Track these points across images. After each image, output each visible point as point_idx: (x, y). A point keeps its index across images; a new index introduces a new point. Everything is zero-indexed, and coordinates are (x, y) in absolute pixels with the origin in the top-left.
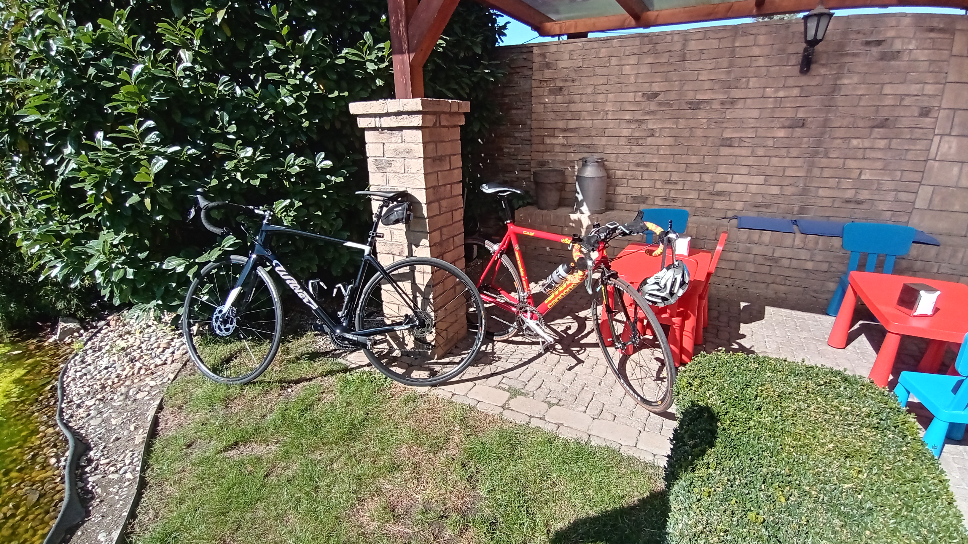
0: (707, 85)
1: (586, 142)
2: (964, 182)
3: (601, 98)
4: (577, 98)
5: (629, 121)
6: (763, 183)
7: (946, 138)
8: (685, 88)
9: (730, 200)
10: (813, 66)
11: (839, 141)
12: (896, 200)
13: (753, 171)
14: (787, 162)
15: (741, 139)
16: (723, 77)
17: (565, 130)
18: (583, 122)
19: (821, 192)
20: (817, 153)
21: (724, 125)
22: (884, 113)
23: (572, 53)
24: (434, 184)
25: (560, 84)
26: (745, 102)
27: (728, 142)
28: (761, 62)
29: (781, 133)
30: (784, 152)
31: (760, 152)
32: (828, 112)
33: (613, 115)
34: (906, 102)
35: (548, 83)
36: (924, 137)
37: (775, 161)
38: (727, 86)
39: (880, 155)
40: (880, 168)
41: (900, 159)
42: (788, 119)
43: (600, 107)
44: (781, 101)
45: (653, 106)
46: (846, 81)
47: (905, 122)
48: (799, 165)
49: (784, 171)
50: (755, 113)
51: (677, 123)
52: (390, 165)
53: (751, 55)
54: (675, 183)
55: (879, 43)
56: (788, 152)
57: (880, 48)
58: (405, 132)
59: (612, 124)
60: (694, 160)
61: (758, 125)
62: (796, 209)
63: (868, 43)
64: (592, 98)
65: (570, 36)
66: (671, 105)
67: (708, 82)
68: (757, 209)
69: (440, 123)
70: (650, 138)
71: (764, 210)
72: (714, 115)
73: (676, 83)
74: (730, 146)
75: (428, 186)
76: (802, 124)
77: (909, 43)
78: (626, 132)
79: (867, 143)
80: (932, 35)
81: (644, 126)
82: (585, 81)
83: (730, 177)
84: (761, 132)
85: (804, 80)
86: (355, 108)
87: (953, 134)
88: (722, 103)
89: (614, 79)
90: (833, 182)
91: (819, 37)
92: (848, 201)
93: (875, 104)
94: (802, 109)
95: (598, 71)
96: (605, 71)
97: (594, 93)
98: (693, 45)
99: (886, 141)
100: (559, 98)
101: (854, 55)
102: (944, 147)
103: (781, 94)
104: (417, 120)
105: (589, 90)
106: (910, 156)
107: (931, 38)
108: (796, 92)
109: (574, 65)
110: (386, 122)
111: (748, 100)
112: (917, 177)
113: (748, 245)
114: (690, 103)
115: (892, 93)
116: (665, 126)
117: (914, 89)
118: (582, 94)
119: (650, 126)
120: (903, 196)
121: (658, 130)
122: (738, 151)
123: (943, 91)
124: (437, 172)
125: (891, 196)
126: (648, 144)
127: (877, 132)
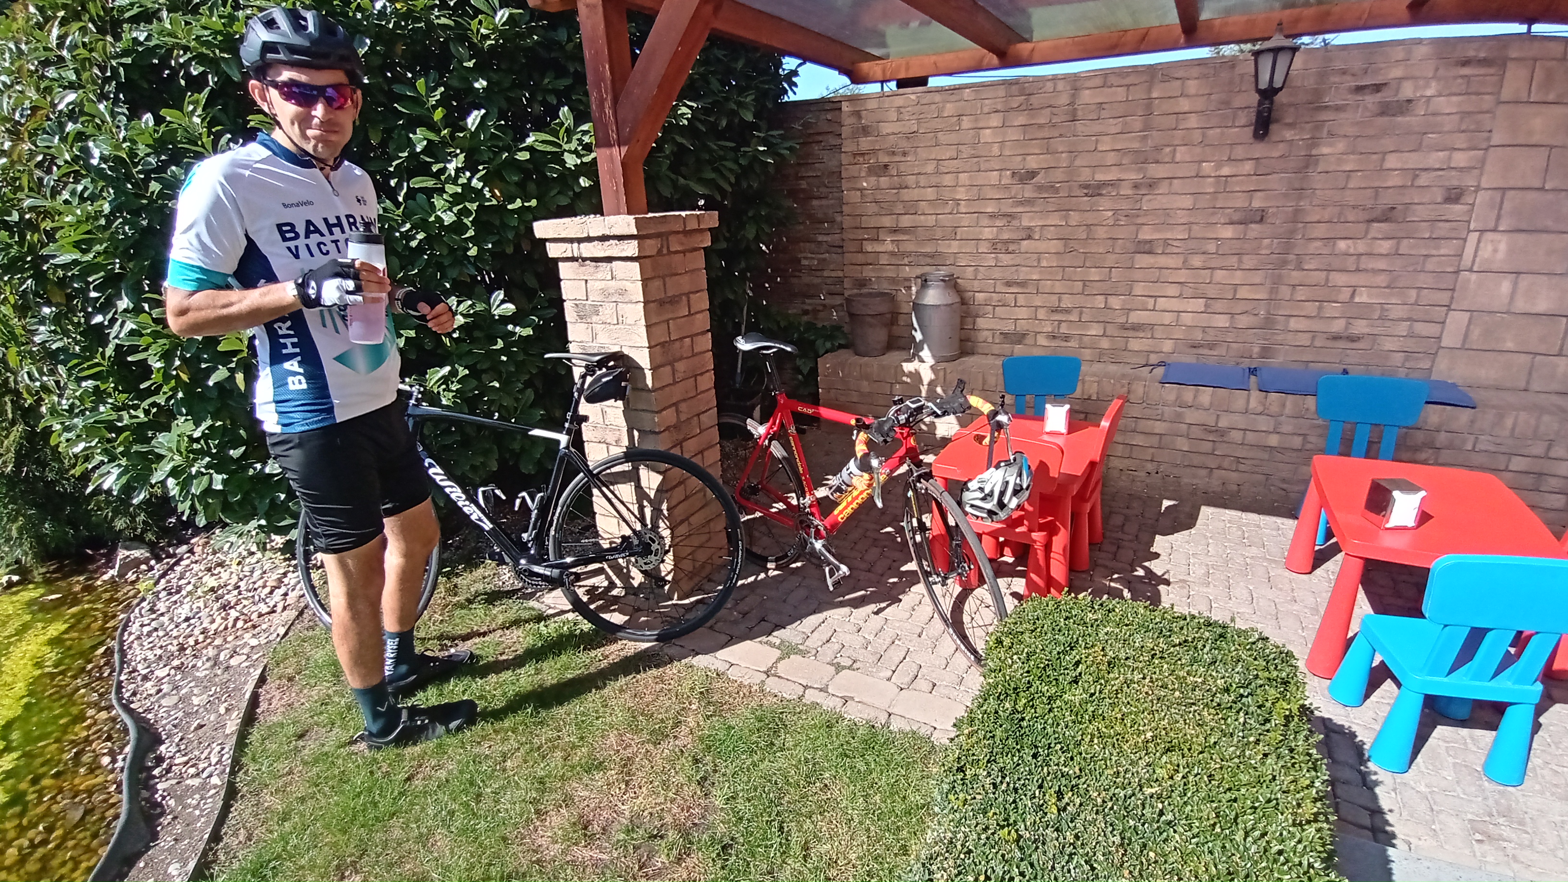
0: (1111, 158)
1: (928, 249)
2: (1520, 305)
3: (948, 180)
4: (911, 180)
5: (992, 216)
6: (1203, 309)
7: (1489, 236)
8: (1078, 163)
9: (1152, 338)
10: (1273, 127)
11: (1318, 244)
12: (1411, 335)
13: (1188, 292)
14: (1238, 277)
15: (1166, 242)
16: (1136, 145)
17: (895, 231)
18: (922, 217)
19: (1293, 324)
20: (1285, 262)
21: (1140, 221)
22: (1387, 199)
23: (902, 110)
24: (663, 340)
25: (884, 159)
26: (1171, 184)
27: (1147, 247)
28: (1193, 121)
29: (1228, 232)
30: (1233, 260)
31: (1197, 261)
32: (1300, 198)
33: (966, 206)
34: (1423, 180)
35: (866, 157)
36: (1453, 235)
37: (1219, 275)
38: (1142, 159)
39: (1381, 264)
40: (1384, 285)
41: (1415, 271)
42: (1237, 210)
43: (947, 194)
44: (1226, 181)
45: (1028, 192)
46: (1325, 150)
47: (1421, 212)
48: (1257, 281)
49: (1235, 291)
50: (1188, 202)
51: (1066, 218)
52: (597, 313)
53: (1177, 111)
54: (1067, 311)
55: (1378, 88)
56: (1240, 261)
57: (1378, 97)
58: (615, 264)
59: (966, 220)
60: (1094, 274)
61: (1192, 220)
62: (1256, 350)
63: (1359, 89)
64: (934, 180)
65: (902, 84)
66: (1057, 190)
67: (1113, 153)
68: (1195, 351)
69: (668, 248)
70: (1026, 242)
71: (1206, 351)
72: (1125, 205)
73: (1064, 155)
74: (1150, 253)
75: (653, 344)
76: (1261, 217)
77: (1427, 86)
78: (988, 233)
79: (1361, 247)
80: (1466, 71)
81: (1015, 223)
82: (923, 154)
83: (1152, 300)
84: (1197, 231)
85: (1260, 149)
86: (542, 229)
87: (1501, 229)
88: (1136, 186)
89: (966, 151)
90: (1311, 308)
91: (1278, 84)
92: (1336, 338)
93: (1372, 185)
94: (1259, 194)
95: (942, 137)
96: (953, 138)
97: (938, 173)
98: (1086, 96)
99: (1390, 242)
100: (884, 181)
101: (1338, 109)
102: (1486, 251)
103: (1226, 171)
104: (631, 248)
105: (930, 168)
106: (1430, 265)
107: (1462, 77)
108: (1248, 167)
109: (906, 130)
110: (588, 250)
111: (1175, 181)
112: (1444, 297)
113: (1178, 409)
114: (1087, 187)
115: (1399, 166)
116: (1049, 222)
117: (1436, 159)
118: (919, 174)
119: (1025, 223)
120: (1421, 328)
121: (1037, 229)
122: (1162, 261)
123: (1483, 161)
124: (668, 321)
125: (1403, 328)
126: (1023, 250)
127: (1377, 228)
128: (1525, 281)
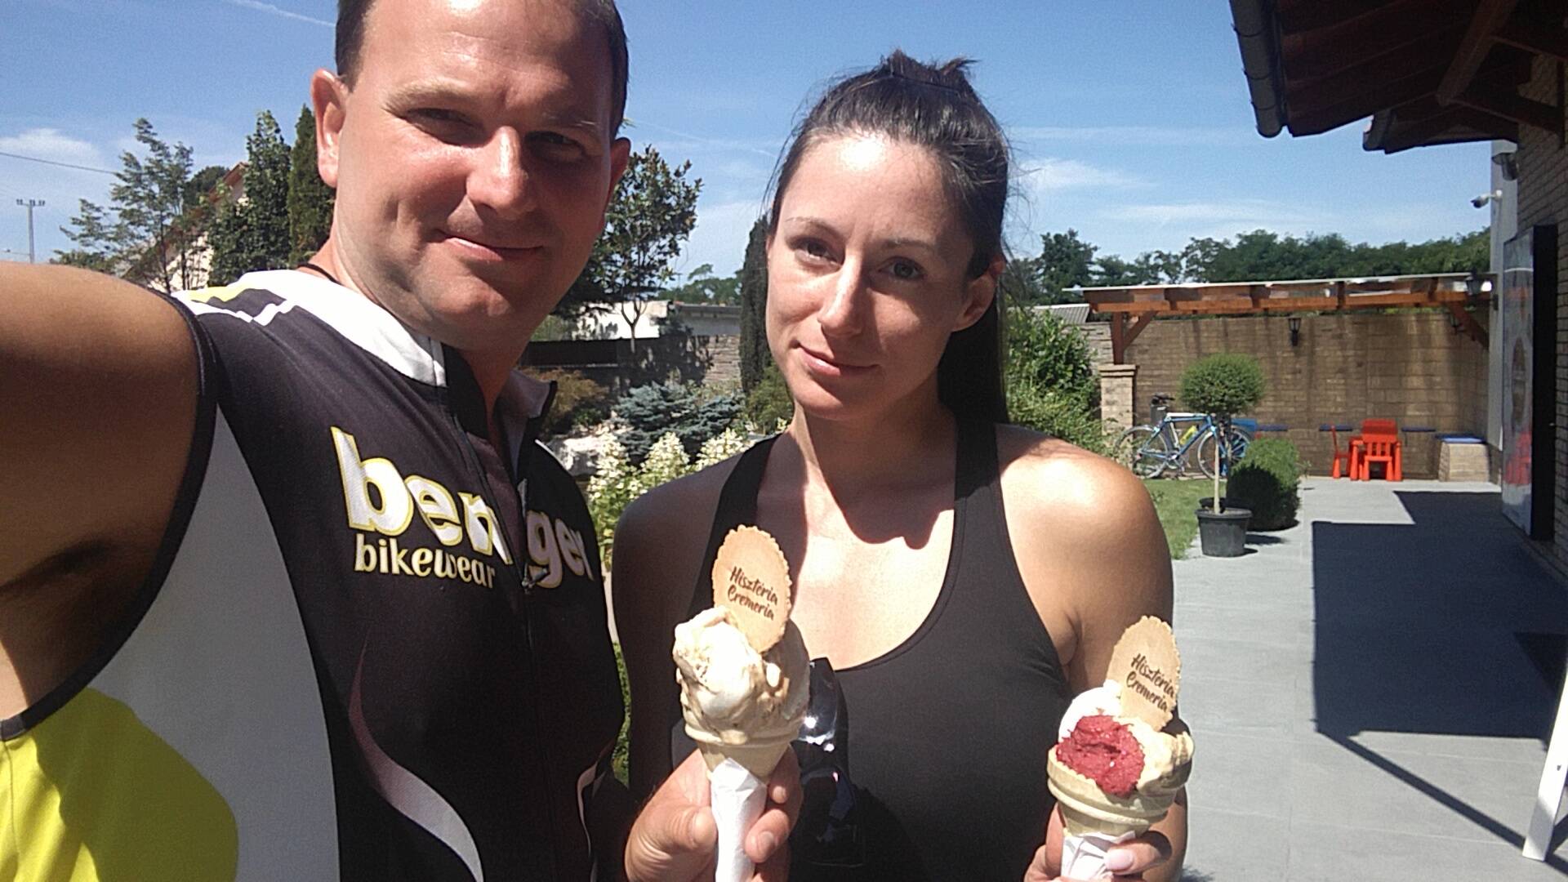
2: (1389, 400)
10: (1298, 343)
11: (1321, 380)
16: (1251, 345)
20: (1311, 387)
31: (1279, 387)
32: (1312, 365)
34: (1350, 359)
42: (1291, 369)
44: (1285, 359)
46: (1318, 349)
47: (1352, 370)
49: (1295, 398)
50: (1273, 366)
55: (1330, 330)
56: (1295, 387)
57: (1331, 333)
63: (1324, 330)
67: (1243, 348)
76: (1300, 371)
85: (1295, 349)
94: (1298, 363)
96: (1177, 340)
98: (1231, 328)
103: (1285, 355)
108: (1292, 354)
109: (1156, 336)
125: (1354, 410)
127: (1339, 375)
128: (1389, 392)
